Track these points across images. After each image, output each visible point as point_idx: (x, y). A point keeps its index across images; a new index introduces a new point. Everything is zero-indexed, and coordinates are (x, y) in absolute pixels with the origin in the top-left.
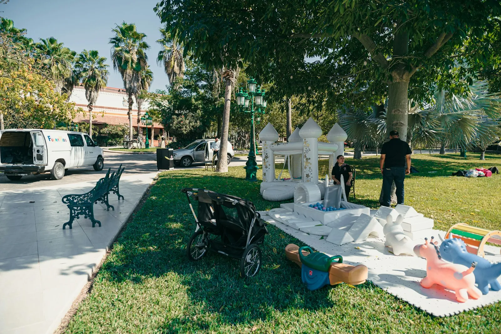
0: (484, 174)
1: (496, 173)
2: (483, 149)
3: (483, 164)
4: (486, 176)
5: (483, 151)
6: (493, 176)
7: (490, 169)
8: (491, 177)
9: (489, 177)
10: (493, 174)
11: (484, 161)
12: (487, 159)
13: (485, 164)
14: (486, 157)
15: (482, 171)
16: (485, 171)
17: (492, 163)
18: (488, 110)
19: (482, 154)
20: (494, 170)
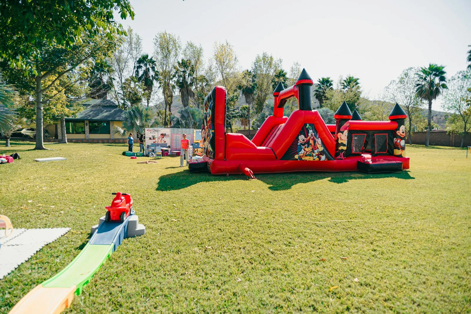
0: (6, 161)
1: (18, 158)
2: (8, 137)
3: (7, 151)
4: (8, 162)
5: (8, 138)
6: (15, 162)
7: (11, 156)
8: (13, 163)
9: (11, 163)
10: (15, 160)
11: (9, 148)
12: (13, 145)
13: (9, 150)
14: (11, 144)
15: (4, 158)
16: (7, 158)
17: (16, 149)
18: (3, 100)
19: (7, 141)
20: (16, 156)
